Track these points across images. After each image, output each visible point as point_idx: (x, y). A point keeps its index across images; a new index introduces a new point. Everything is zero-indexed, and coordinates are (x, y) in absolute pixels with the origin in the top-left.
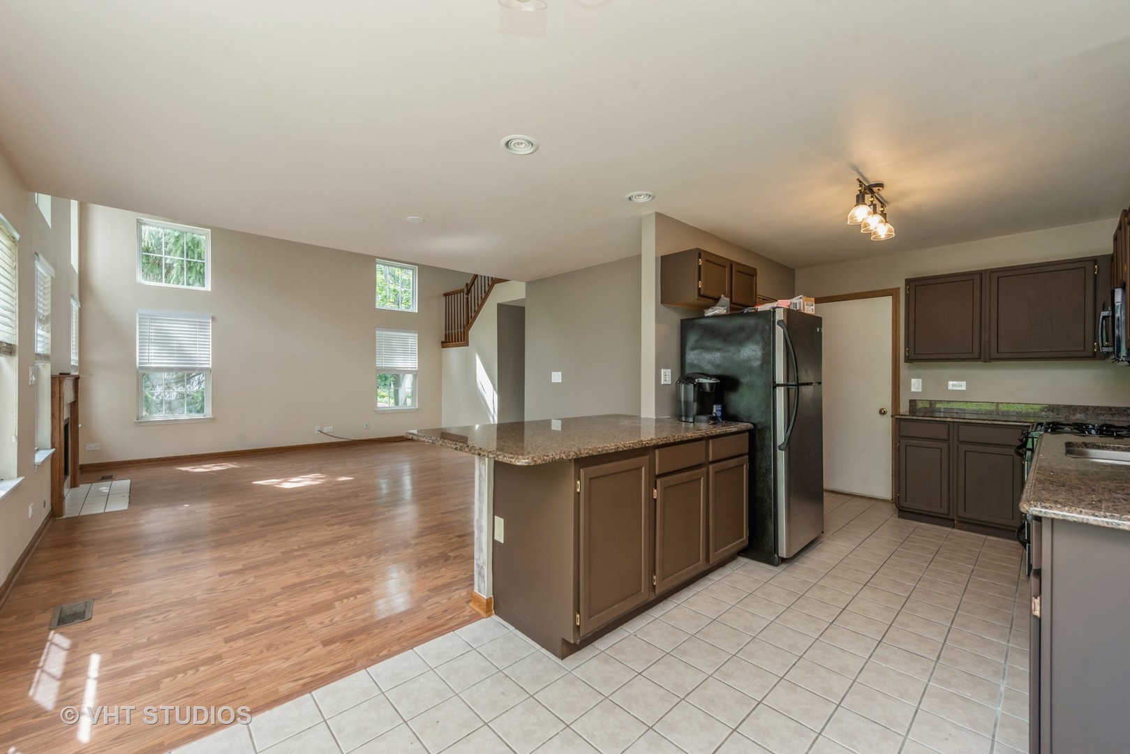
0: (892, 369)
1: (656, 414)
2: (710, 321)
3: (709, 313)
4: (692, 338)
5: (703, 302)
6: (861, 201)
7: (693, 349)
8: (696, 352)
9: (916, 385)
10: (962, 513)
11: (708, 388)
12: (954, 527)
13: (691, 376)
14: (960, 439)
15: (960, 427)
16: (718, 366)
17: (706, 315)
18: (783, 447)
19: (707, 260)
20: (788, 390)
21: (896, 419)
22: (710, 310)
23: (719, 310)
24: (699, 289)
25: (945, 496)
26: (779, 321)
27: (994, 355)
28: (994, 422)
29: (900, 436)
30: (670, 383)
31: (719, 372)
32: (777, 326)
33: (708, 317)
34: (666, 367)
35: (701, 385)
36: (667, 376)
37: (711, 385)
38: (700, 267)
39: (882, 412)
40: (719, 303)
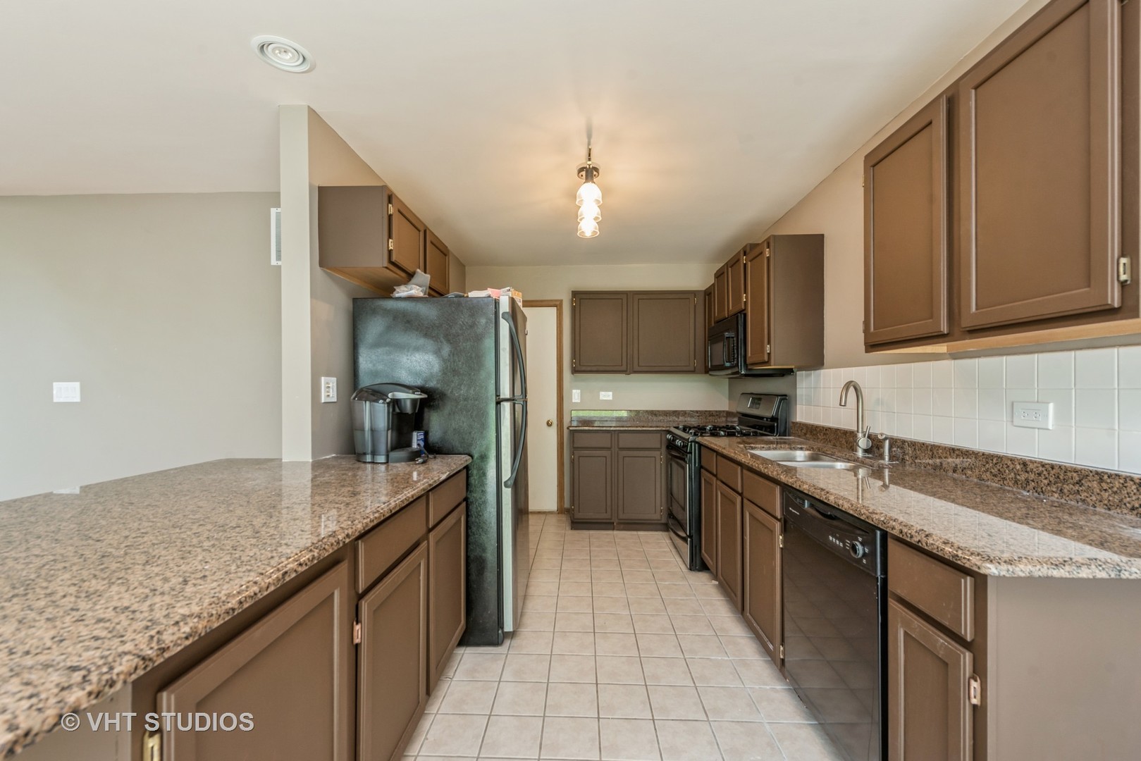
0: (557, 381)
1: (314, 453)
2: (402, 305)
3: (402, 291)
4: (374, 328)
5: (391, 275)
6: (590, 178)
7: (376, 345)
8: (380, 350)
9: (576, 396)
10: (621, 516)
11: (408, 408)
12: (613, 529)
13: (376, 388)
14: (620, 446)
15: (620, 434)
16: (417, 374)
17: (397, 295)
18: (509, 483)
19: (399, 211)
20: (514, 404)
21: (571, 430)
22: (403, 288)
23: (414, 290)
24: (390, 252)
25: (609, 503)
26: (503, 314)
27: (636, 368)
28: (644, 429)
29: (574, 448)
30: (335, 400)
31: (419, 382)
32: (501, 320)
33: (400, 299)
34: (328, 375)
35: (396, 402)
36: (330, 389)
37: (414, 401)
38: (390, 217)
39: (549, 424)
40: (414, 280)
